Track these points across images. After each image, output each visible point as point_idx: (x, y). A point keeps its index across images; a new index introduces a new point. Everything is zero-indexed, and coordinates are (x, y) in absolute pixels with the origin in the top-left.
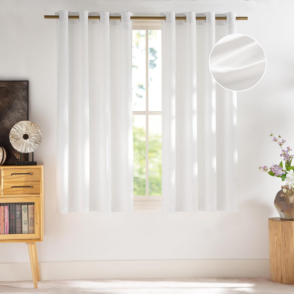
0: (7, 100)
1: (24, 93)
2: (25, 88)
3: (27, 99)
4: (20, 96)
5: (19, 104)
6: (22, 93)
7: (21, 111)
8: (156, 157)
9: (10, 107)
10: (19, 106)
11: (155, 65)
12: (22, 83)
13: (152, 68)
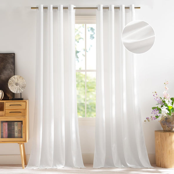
0: (2, 64)
1: (12, 60)
2: (13, 57)
3: (14, 63)
4: (10, 62)
5: (9, 66)
6: (11, 60)
7: (10, 70)
8: (94, 91)
9: (4, 68)
10: (9, 67)
11: (93, 38)
12: (11, 54)
13: (92, 39)
